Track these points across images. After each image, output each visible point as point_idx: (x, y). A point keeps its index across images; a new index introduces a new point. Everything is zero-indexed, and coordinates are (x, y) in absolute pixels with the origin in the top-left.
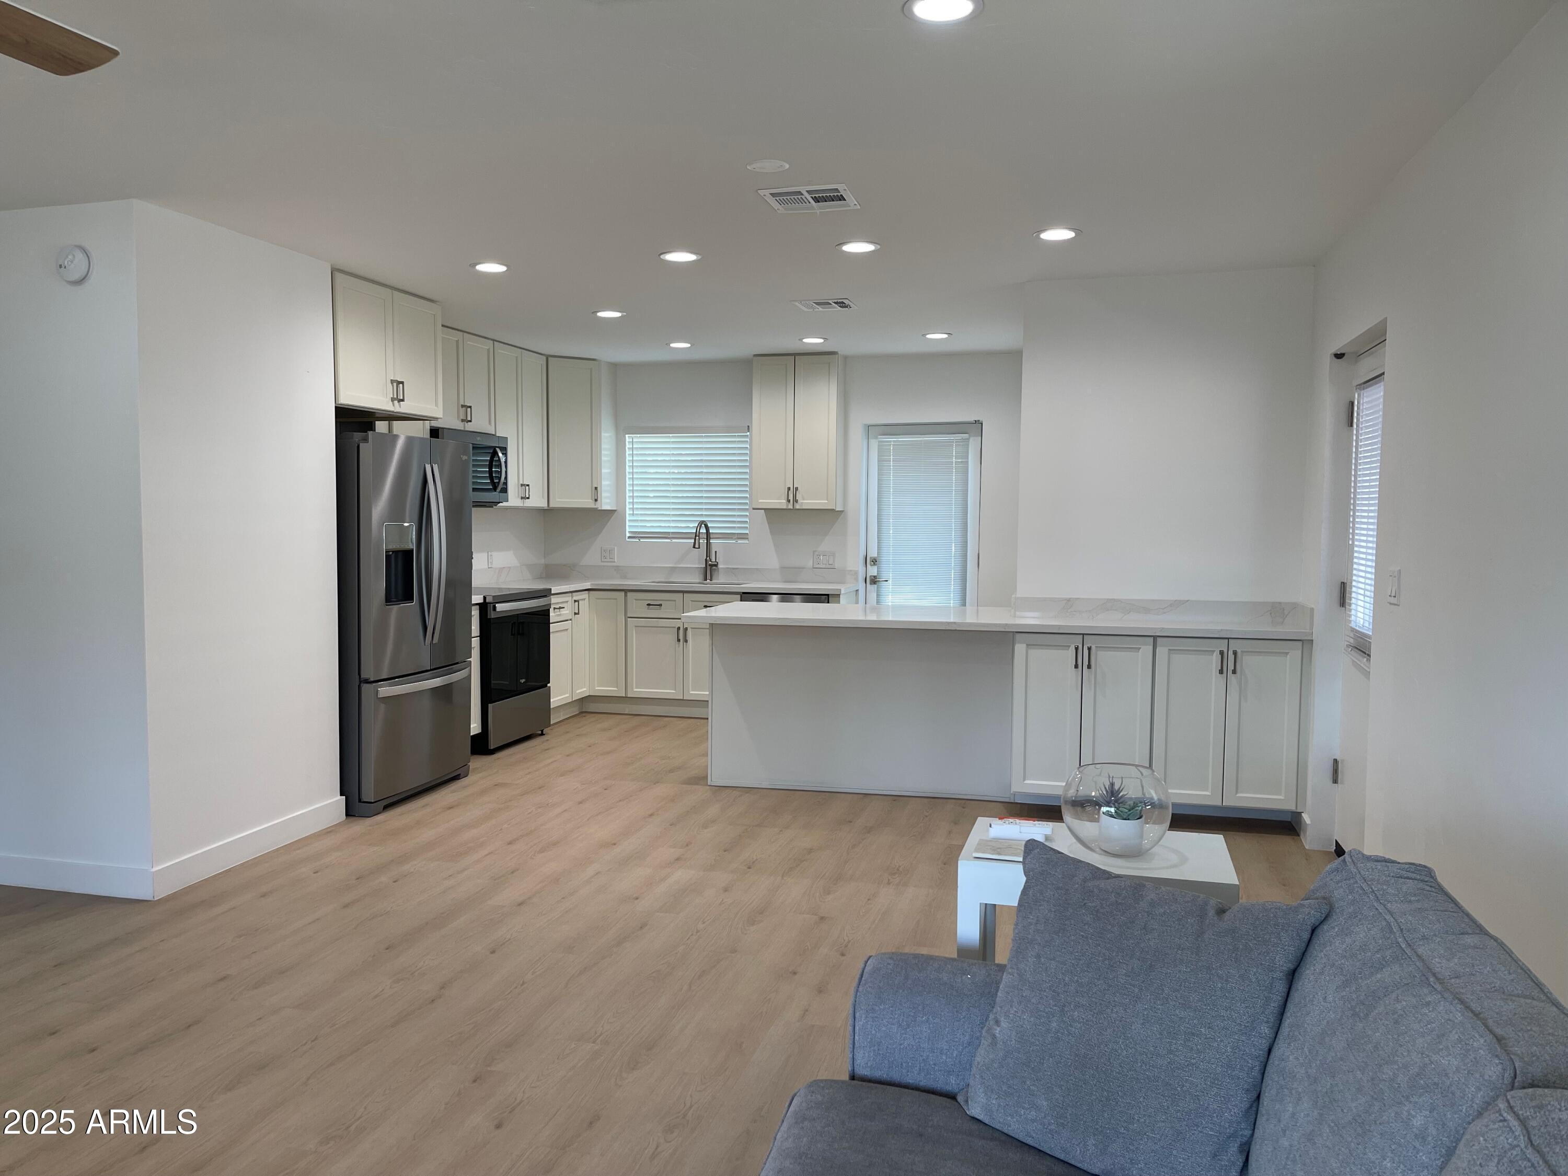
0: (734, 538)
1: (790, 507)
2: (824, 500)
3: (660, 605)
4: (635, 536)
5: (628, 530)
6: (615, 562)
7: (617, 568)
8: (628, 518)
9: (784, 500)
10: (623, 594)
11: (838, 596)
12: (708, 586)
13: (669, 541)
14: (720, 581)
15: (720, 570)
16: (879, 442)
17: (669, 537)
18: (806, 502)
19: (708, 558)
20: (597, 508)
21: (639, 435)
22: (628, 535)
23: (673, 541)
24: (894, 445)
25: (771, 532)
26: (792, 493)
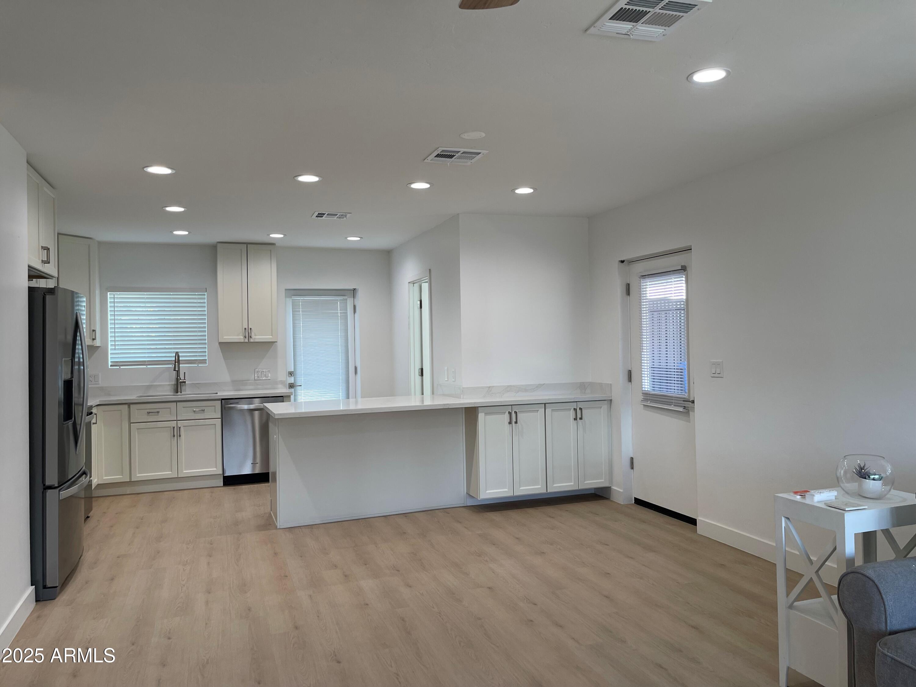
0: (197, 363)
1: (246, 340)
2: (270, 336)
3: (158, 412)
4: (115, 364)
5: (110, 360)
6: (99, 384)
7: (102, 389)
8: (110, 352)
9: (242, 336)
10: (126, 406)
11: (289, 397)
12: (179, 397)
13: (145, 367)
14: (187, 393)
15: (187, 385)
16: (292, 300)
17: (145, 364)
18: (257, 337)
19: (179, 377)
20: (93, 345)
21: (118, 293)
22: (110, 364)
23: (148, 367)
24: (301, 302)
25: (225, 358)
26: (248, 332)
